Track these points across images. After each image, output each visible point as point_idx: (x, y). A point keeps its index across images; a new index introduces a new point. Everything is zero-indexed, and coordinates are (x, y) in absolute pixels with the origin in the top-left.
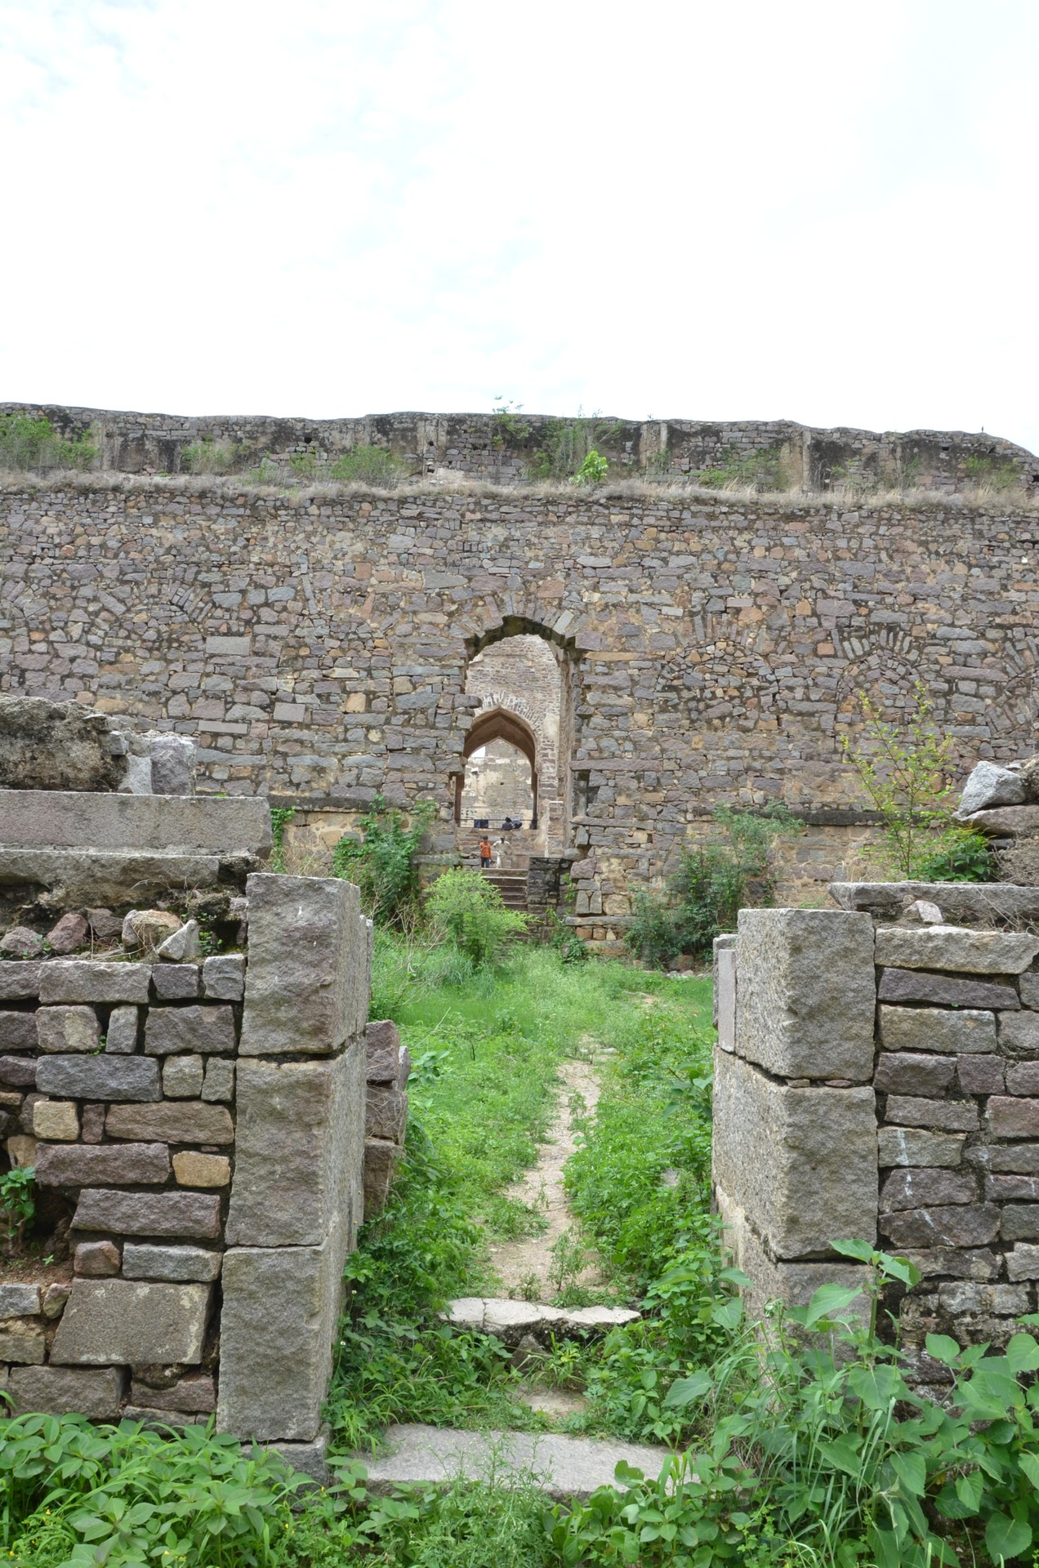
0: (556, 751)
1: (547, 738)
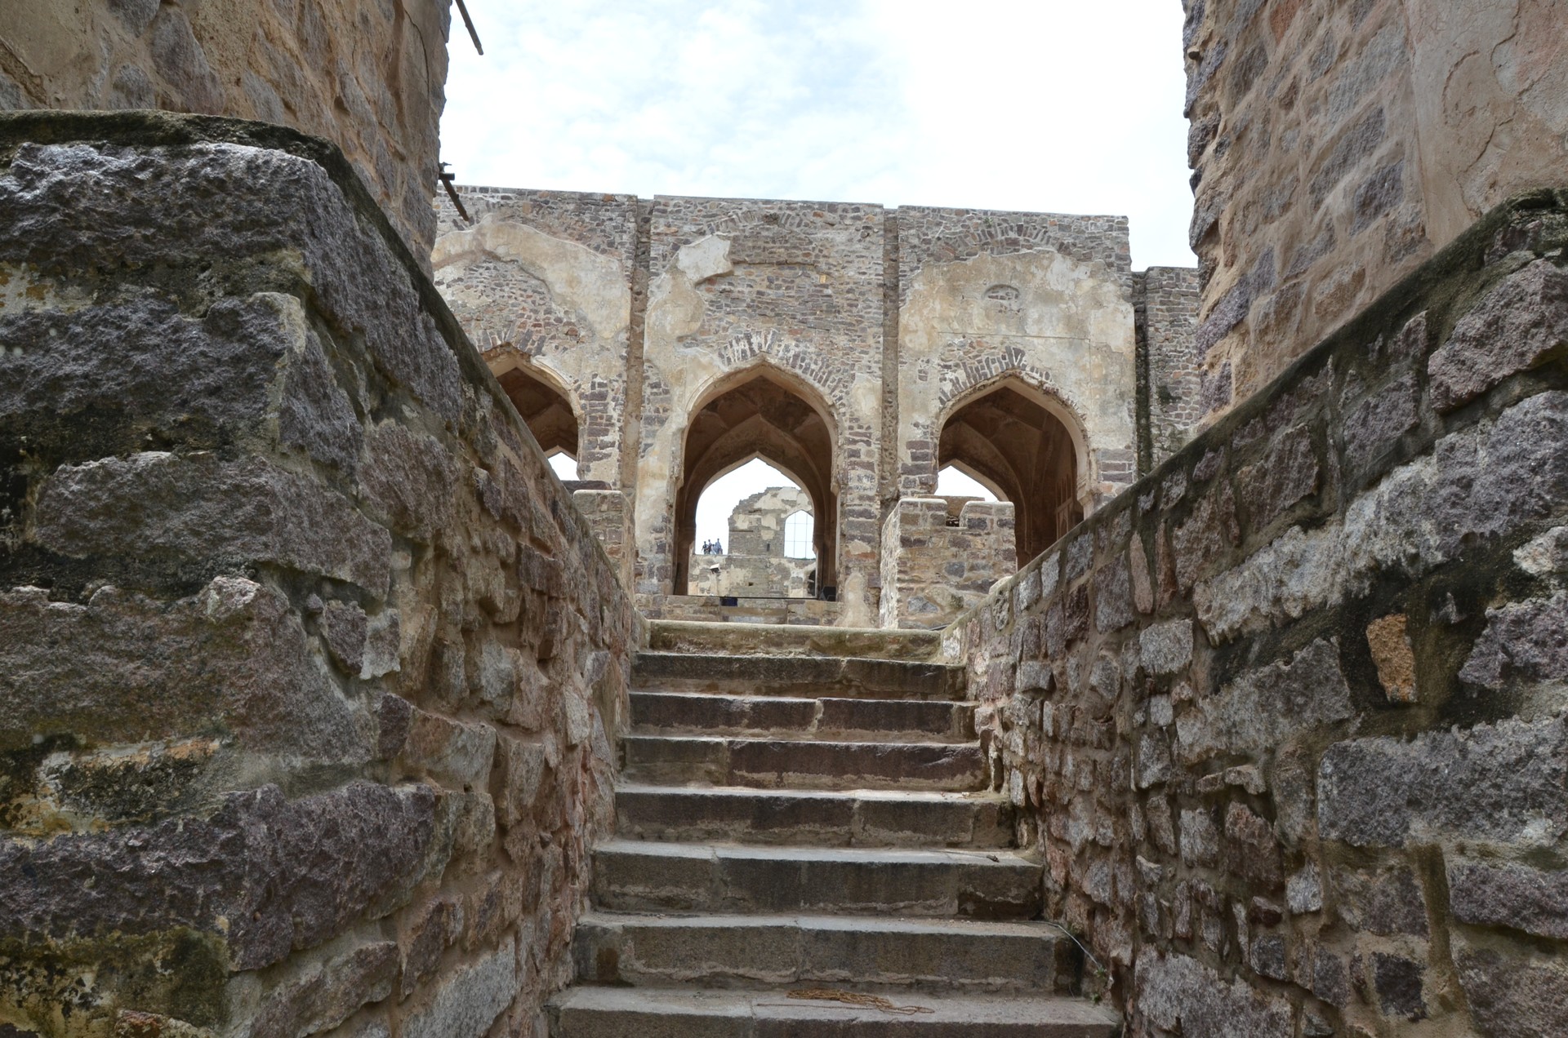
0: (875, 447)
1: (857, 420)
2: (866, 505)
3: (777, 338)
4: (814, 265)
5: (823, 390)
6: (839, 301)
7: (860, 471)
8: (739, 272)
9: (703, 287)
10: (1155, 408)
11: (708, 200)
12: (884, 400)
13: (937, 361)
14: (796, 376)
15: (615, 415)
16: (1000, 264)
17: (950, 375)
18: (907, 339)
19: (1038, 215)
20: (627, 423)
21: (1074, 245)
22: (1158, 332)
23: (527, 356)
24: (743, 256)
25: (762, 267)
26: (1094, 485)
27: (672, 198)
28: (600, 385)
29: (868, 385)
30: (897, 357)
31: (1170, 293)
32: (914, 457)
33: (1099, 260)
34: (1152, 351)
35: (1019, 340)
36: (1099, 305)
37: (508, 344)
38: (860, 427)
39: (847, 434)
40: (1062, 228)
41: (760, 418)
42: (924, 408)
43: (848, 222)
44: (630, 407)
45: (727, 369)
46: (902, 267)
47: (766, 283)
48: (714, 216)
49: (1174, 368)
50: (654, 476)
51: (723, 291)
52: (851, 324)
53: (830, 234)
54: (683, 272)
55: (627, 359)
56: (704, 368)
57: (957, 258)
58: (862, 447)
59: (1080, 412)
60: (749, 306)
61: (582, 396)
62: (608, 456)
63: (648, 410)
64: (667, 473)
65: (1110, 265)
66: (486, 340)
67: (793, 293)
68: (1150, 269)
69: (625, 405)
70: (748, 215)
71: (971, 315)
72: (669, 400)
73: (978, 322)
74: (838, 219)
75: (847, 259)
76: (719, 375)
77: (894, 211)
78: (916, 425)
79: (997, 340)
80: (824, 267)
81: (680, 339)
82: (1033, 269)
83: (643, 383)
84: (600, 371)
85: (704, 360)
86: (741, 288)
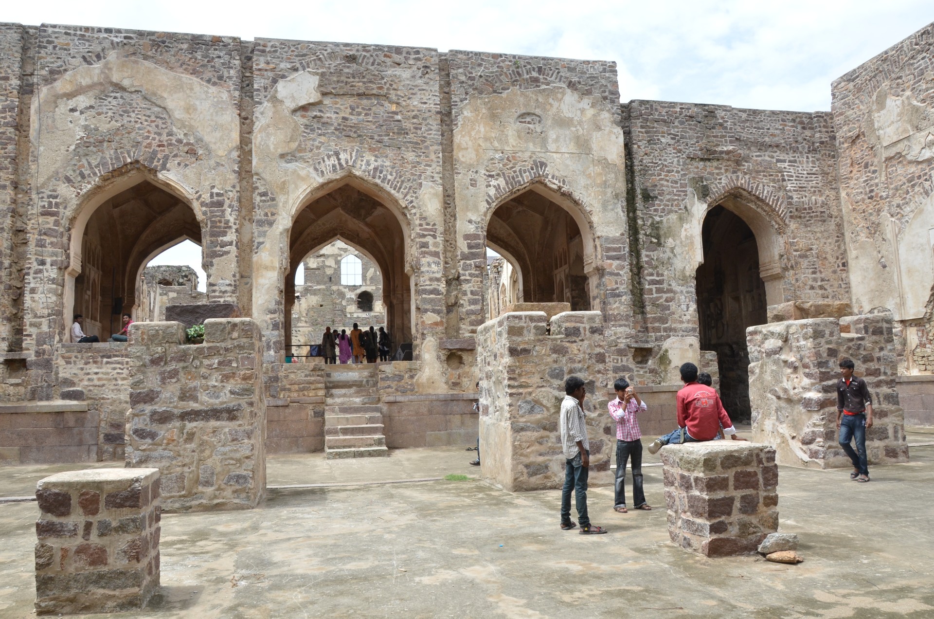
0: (439, 239)
1: (425, 218)
2: (435, 285)
3: (360, 155)
4: (386, 97)
5: (398, 196)
6: (407, 125)
7: (429, 259)
8: (327, 101)
9: (298, 113)
10: (639, 203)
11: (299, 42)
12: (445, 203)
13: (483, 172)
14: (376, 185)
15: (232, 219)
16: (527, 96)
17: (493, 182)
18: (460, 155)
19: (552, 59)
20: (241, 225)
21: (579, 83)
22: (640, 148)
23: (154, 171)
24: (329, 89)
25: (345, 98)
26: (599, 263)
27: (270, 40)
28: (218, 195)
29: (432, 191)
30: (452, 169)
31: (647, 120)
32: (470, 247)
33: (597, 94)
34: (636, 162)
35: (542, 155)
36: (599, 128)
37: (137, 162)
38: (428, 224)
39: (418, 229)
40: (571, 69)
41: (340, 210)
42: (476, 208)
43: (411, 62)
44: (244, 212)
45: (321, 180)
46: (454, 98)
47: (349, 110)
48: (304, 55)
49: (652, 175)
50: (266, 268)
51: (315, 117)
52: (417, 143)
53: (398, 71)
54: (282, 102)
55: (239, 173)
56: (303, 179)
57: (495, 92)
58: (429, 240)
59: (588, 209)
60: (336, 129)
61: (203, 204)
62: (228, 253)
63: (259, 214)
64: (277, 265)
65: (605, 98)
66: (117, 158)
67: (370, 119)
68: (632, 102)
69: (239, 211)
70: (332, 55)
71: (507, 136)
72: (276, 206)
73: (512, 141)
74: (403, 60)
75: (412, 91)
76: (315, 185)
77: (445, 55)
78: (470, 221)
79: (527, 155)
80: (394, 98)
81: (282, 156)
82: (551, 100)
83: (253, 192)
84: (217, 183)
85: (303, 173)
86: (329, 115)
